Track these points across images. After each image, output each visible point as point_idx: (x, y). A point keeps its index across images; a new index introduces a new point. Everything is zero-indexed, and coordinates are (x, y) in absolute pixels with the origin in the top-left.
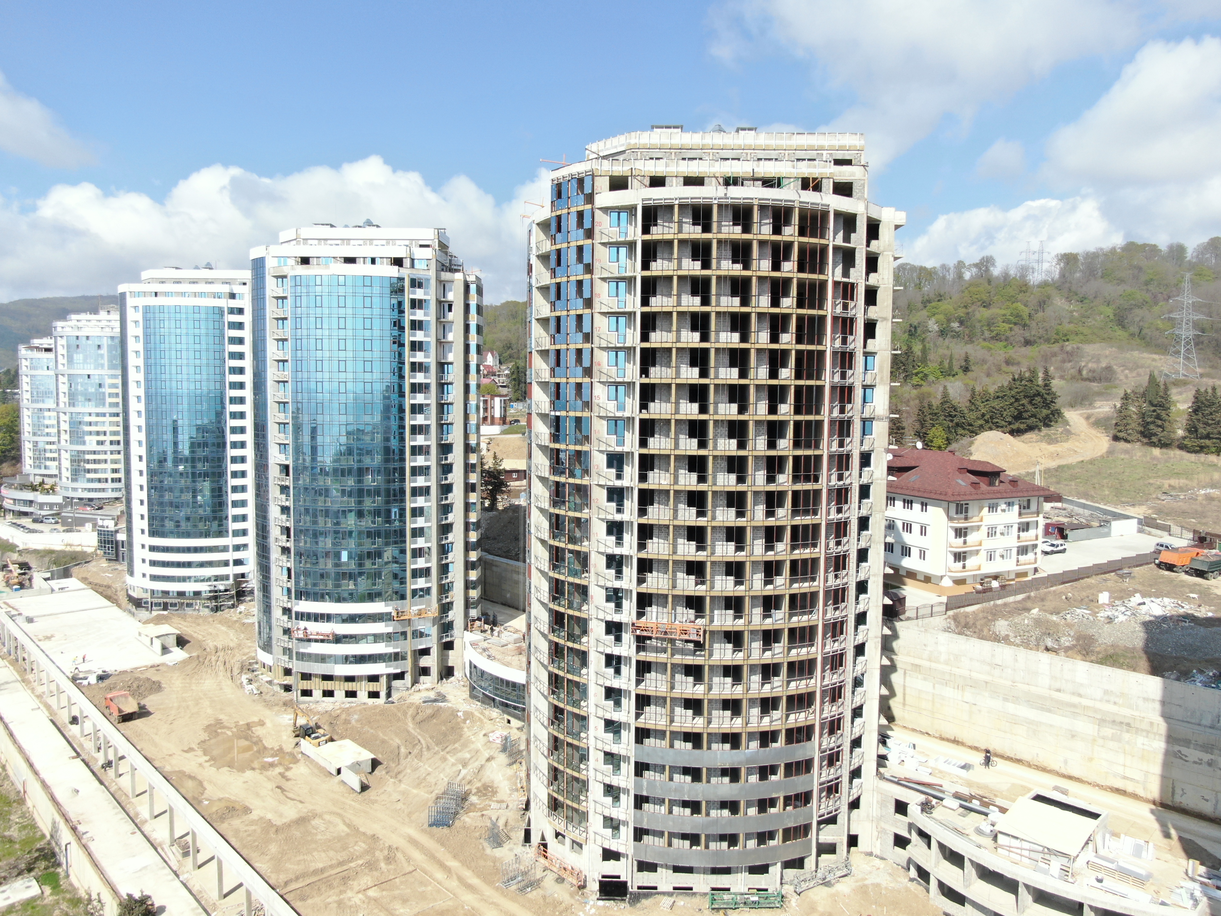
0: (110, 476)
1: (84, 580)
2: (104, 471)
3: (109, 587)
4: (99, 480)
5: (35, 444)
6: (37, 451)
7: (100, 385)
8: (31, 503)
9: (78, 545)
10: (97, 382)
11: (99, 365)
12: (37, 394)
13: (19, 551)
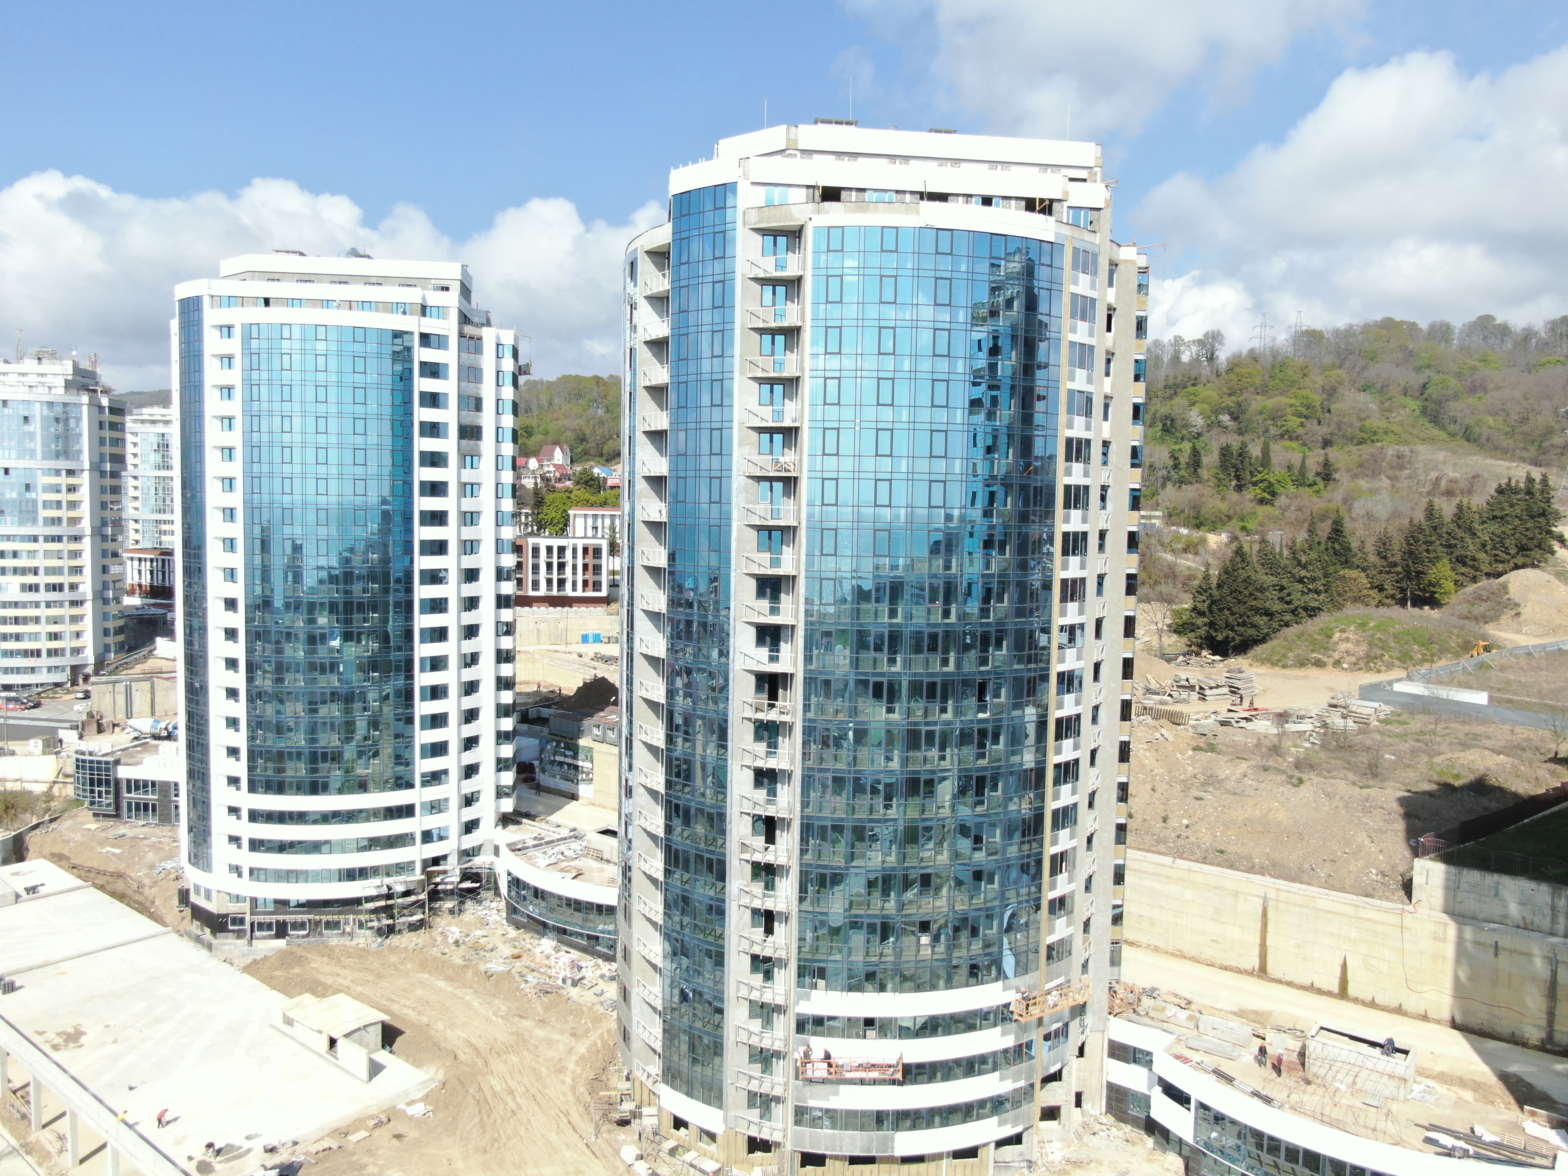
0: (44, 645)
1: (58, 858)
2: (35, 636)
3: (120, 875)
4: (26, 653)
7: (27, 486)
9: (16, 780)
10: (22, 481)
11: (26, 453)
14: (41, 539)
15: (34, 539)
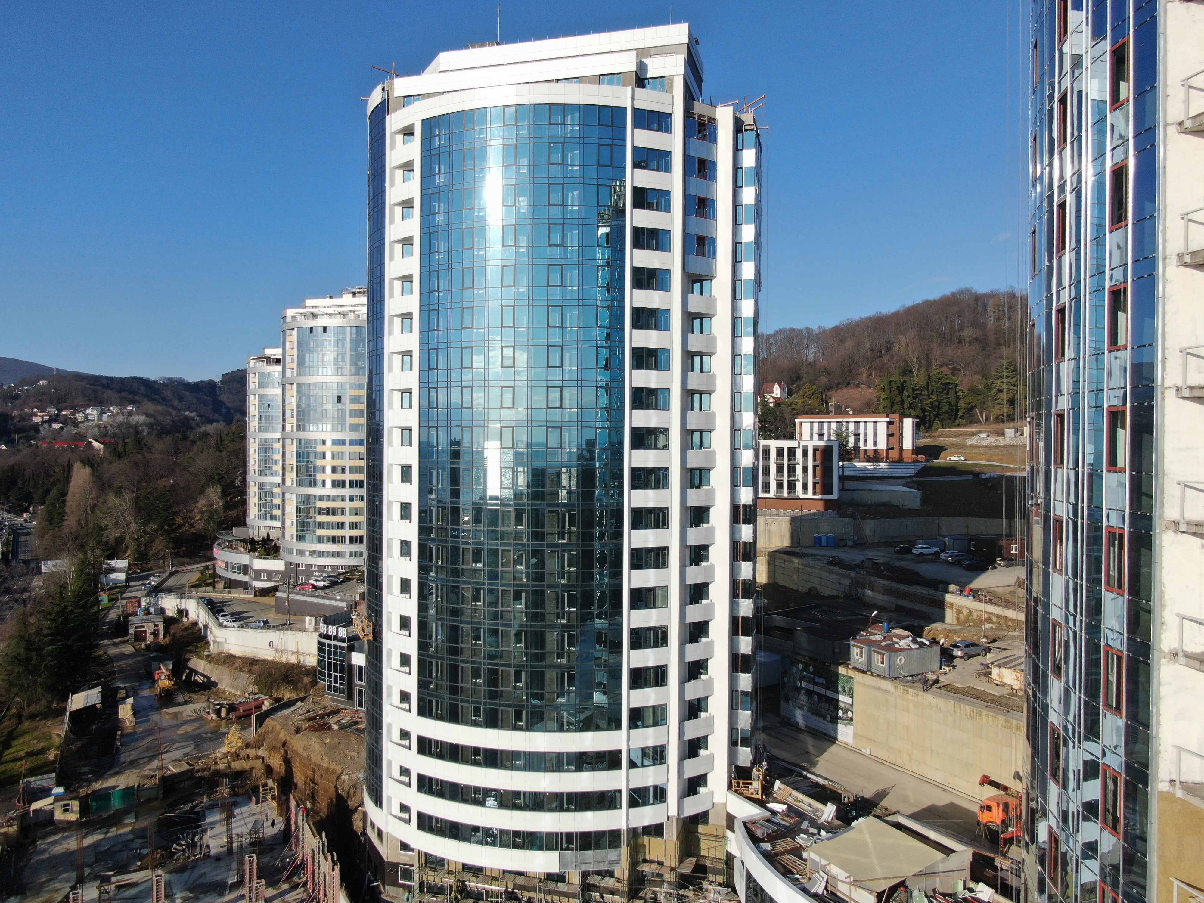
0: (347, 533)
2: (341, 525)
4: (334, 540)
5: (261, 487)
6: (263, 495)
7: (339, 398)
8: (245, 569)
9: (294, 653)
10: (336, 393)
11: (338, 369)
12: (266, 419)
13: (208, 656)
14: (348, 442)
15: (342, 442)
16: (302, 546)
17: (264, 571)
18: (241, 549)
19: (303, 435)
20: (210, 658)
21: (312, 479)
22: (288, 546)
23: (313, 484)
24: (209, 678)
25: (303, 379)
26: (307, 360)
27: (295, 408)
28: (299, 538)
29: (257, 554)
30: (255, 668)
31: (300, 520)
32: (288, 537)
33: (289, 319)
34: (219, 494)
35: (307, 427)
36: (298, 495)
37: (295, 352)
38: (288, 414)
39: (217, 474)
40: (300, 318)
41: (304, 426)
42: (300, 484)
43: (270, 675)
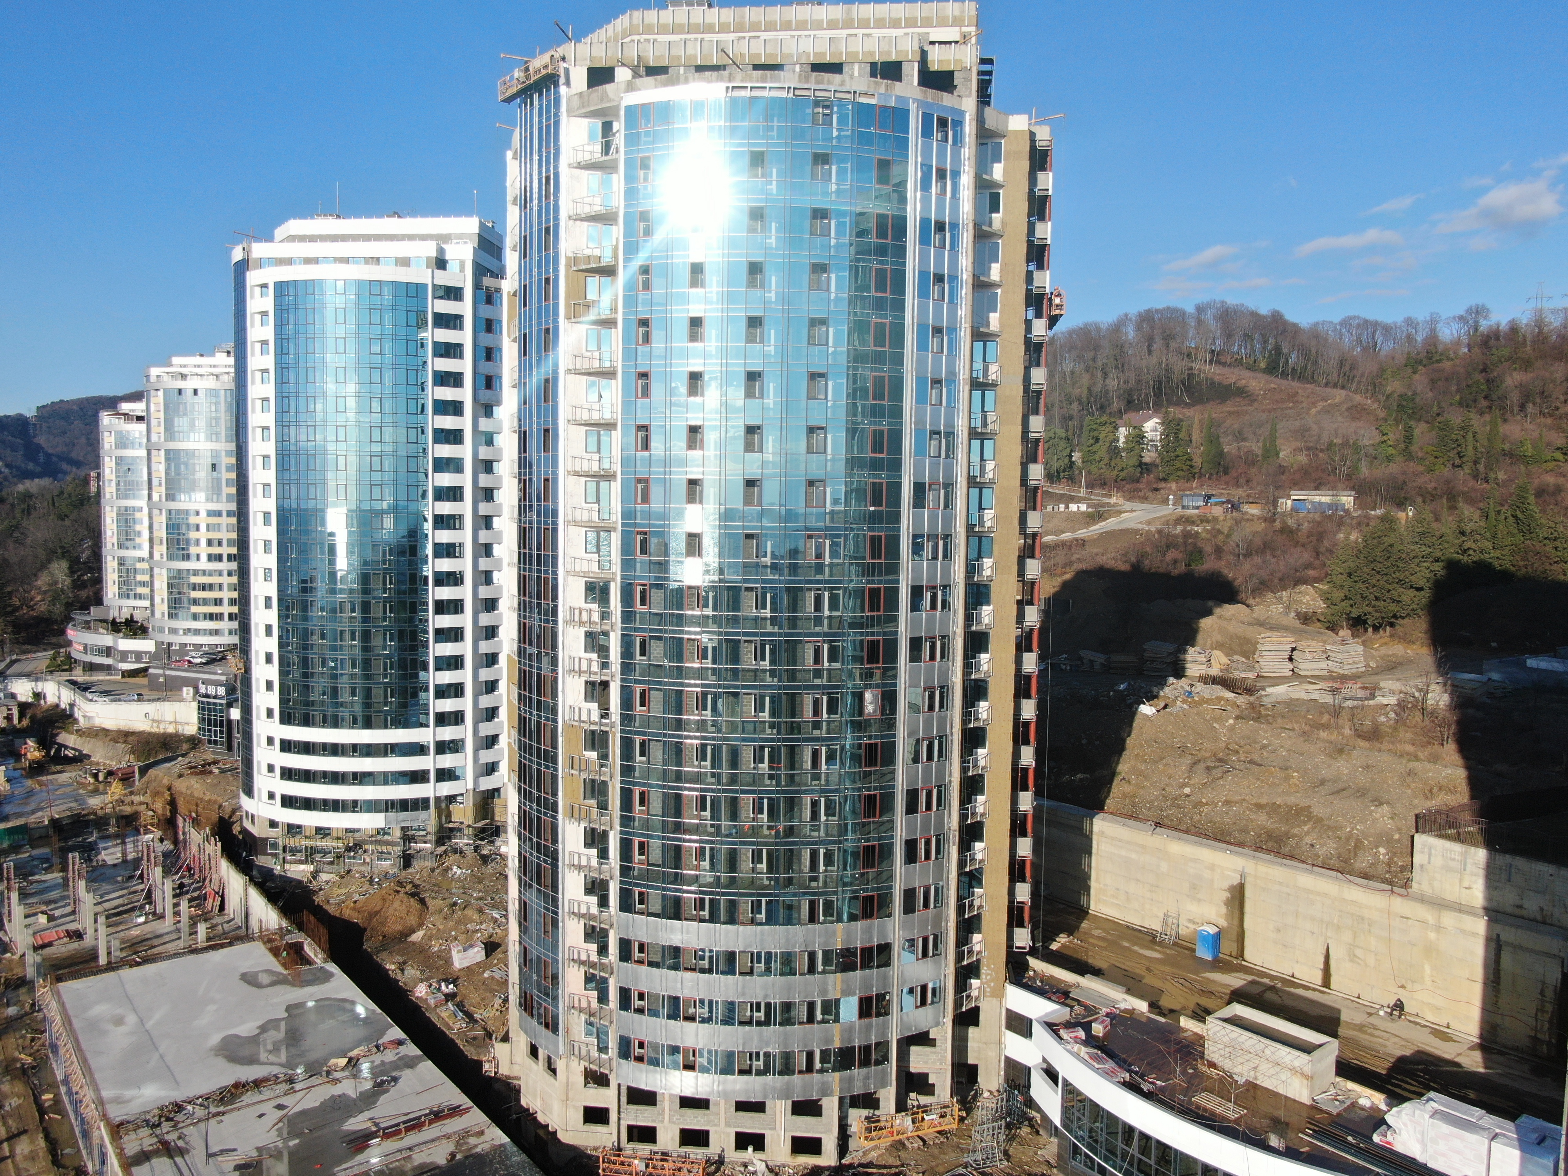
2: (218, 602)
5: (122, 562)
6: (124, 571)
7: (214, 466)
8: (108, 651)
9: (171, 722)
10: (210, 461)
11: (212, 435)
12: (125, 485)
13: (77, 731)
14: (224, 514)
15: (219, 514)
16: (174, 624)
17: (131, 652)
18: (101, 630)
19: (173, 505)
20: (80, 733)
21: (185, 552)
22: (157, 624)
23: (187, 557)
24: (80, 751)
25: (172, 445)
26: (176, 424)
27: (163, 475)
28: (171, 616)
29: (121, 635)
30: (130, 739)
31: (173, 596)
32: (158, 615)
33: (153, 379)
34: (66, 571)
35: (178, 497)
36: (169, 570)
37: (162, 415)
38: (155, 482)
39: (61, 547)
40: (166, 378)
41: (174, 495)
42: (170, 557)
43: (148, 743)
